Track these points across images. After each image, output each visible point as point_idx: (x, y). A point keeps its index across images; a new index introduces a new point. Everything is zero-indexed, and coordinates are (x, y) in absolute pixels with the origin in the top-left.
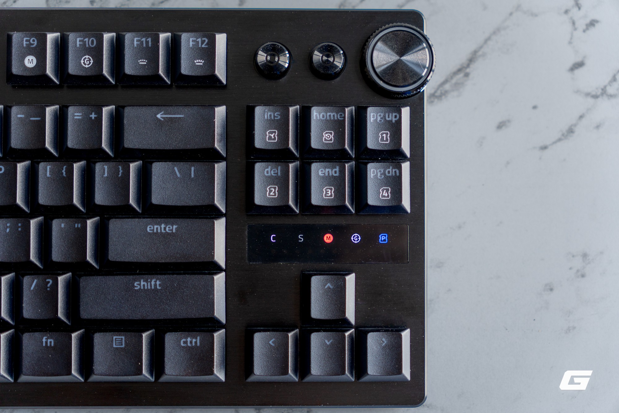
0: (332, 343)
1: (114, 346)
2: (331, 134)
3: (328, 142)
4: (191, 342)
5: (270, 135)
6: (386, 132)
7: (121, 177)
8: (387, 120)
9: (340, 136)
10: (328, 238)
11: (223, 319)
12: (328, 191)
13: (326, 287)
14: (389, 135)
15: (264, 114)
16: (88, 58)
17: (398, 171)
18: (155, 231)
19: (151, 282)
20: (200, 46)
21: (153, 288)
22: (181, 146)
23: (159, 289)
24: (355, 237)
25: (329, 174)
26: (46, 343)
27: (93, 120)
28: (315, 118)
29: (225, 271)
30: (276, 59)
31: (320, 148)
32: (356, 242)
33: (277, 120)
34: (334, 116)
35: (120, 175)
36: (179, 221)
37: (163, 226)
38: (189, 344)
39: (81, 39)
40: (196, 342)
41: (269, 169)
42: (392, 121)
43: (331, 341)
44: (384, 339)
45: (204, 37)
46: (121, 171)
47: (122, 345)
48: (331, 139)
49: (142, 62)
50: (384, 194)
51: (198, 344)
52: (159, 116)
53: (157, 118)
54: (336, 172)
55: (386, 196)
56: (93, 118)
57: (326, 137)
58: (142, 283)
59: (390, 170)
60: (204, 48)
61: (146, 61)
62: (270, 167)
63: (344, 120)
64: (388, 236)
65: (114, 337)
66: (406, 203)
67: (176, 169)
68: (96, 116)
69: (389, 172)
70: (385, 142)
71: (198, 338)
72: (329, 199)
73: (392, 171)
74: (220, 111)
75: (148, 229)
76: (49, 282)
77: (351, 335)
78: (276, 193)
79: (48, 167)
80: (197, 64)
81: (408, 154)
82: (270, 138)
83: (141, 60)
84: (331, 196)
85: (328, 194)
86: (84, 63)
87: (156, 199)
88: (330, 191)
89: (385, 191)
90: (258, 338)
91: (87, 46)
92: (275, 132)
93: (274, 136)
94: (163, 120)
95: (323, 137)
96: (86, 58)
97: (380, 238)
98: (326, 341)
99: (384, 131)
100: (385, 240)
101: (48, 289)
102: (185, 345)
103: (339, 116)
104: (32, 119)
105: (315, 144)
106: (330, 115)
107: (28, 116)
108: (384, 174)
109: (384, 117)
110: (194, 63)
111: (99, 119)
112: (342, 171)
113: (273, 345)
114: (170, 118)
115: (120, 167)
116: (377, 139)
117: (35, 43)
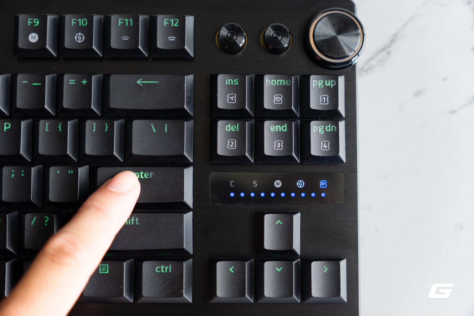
0: (281, 270)
1: (100, 272)
2: (280, 97)
3: (278, 104)
4: (164, 269)
5: (230, 97)
6: (326, 95)
7: (106, 132)
8: (326, 86)
9: (287, 99)
11: (191, 250)
12: (278, 144)
13: (277, 223)
14: (328, 98)
15: (225, 81)
16: (81, 35)
17: (335, 128)
19: (131, 219)
20: (172, 25)
21: (133, 223)
22: (157, 107)
23: (137, 225)
24: (300, 183)
25: (278, 130)
27: (84, 85)
28: (267, 84)
29: (192, 210)
30: (235, 37)
31: (271, 108)
32: (301, 187)
33: (236, 85)
34: (282, 82)
35: (106, 131)
36: (155, 168)
37: (142, 173)
38: (163, 271)
39: (75, 20)
40: (168, 269)
41: (229, 126)
42: (330, 86)
43: (281, 268)
44: (325, 267)
45: (176, 18)
46: (107, 127)
47: (106, 271)
48: (281, 101)
49: (125, 38)
50: (324, 147)
51: (170, 271)
52: (138, 82)
53: (137, 84)
54: (284, 128)
55: (326, 148)
56: (84, 84)
57: (276, 100)
59: (329, 126)
60: (176, 27)
61: (129, 37)
62: (230, 124)
63: (291, 86)
64: (327, 182)
65: (100, 265)
66: (342, 154)
67: (152, 125)
68: (86, 82)
69: (328, 129)
70: (325, 104)
71: (170, 266)
72: (279, 150)
73: (331, 128)
74: (189, 79)
76: (46, 219)
77: (297, 264)
78: (235, 146)
79: (47, 124)
80: (170, 40)
81: (344, 115)
82: (230, 100)
83: (124, 37)
84: (281, 148)
85: (278, 146)
86: (77, 39)
87: (136, 150)
88: (279, 144)
89: (325, 144)
90: (220, 266)
91: (80, 25)
92: (234, 96)
93: (233, 98)
94: (141, 85)
95: (274, 99)
96: (79, 35)
97: (320, 184)
98: (277, 268)
99: (324, 95)
100: (324, 186)
101: (46, 224)
102: (159, 272)
103: (287, 83)
104: (34, 84)
105: (267, 105)
106: (279, 82)
107: (31, 82)
108: (324, 130)
109: (324, 84)
110: (168, 38)
111: (89, 84)
112: (290, 128)
113: (233, 272)
114: (147, 83)
115: (106, 124)
116: (318, 102)
117: (38, 23)
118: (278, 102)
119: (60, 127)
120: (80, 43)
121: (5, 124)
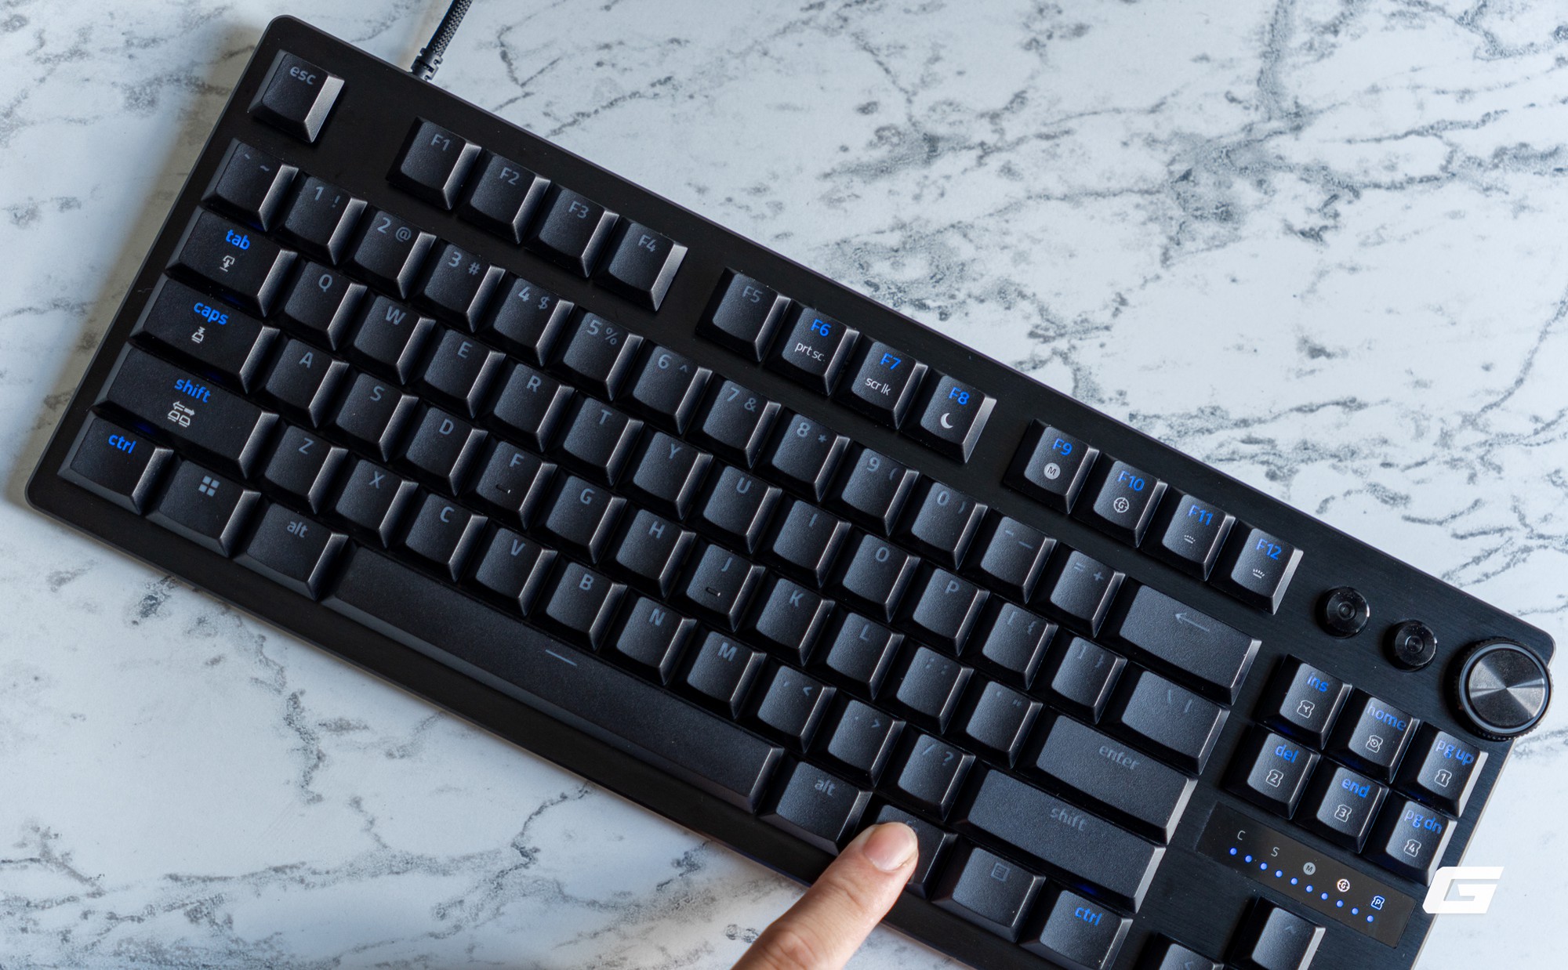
1: (992, 875)
2: (1380, 741)
3: (1371, 750)
4: (1089, 916)
5: (1304, 706)
6: (1449, 772)
7: (1097, 668)
8: (1456, 758)
9: (1389, 749)
10: (1309, 869)
11: (1139, 906)
12: (1344, 811)
13: (1287, 929)
14: (1450, 778)
15: (1308, 678)
16: (1125, 502)
17: (1440, 828)
19: (1073, 817)
20: (1268, 554)
21: (1073, 826)
22: (1189, 668)
23: (1080, 831)
24: (1343, 884)
25: (1354, 790)
27: (1095, 581)
28: (1368, 712)
29: (1167, 847)
30: (1353, 614)
31: (1357, 752)
32: (1341, 891)
33: (1322, 692)
34: (1393, 720)
35: (1097, 666)
36: (1144, 758)
38: (1085, 918)
39: (1127, 474)
40: (1094, 920)
41: (1284, 749)
42: (1461, 761)
45: (1278, 546)
46: (1101, 663)
47: (1002, 878)
48: (1377, 747)
49: (1189, 539)
50: (1410, 849)
51: (1097, 923)
52: (1178, 616)
53: (1175, 618)
54: (1363, 792)
55: (1412, 852)
56: (1097, 579)
57: (1371, 743)
58: (1062, 813)
59: (1433, 822)
60: (1273, 559)
61: (1195, 541)
62: (1285, 746)
63: (1404, 733)
64: (1385, 902)
65: (997, 864)
67: (1170, 692)
68: (1101, 579)
69: (1429, 823)
70: (1441, 785)
71: (1100, 915)
72: (1340, 821)
73: (1434, 824)
74: (1256, 645)
75: (1101, 750)
76: (948, 756)
78: (1278, 783)
79: (1014, 613)
80: (1254, 575)
81: (1461, 813)
82: (1302, 710)
83: (1188, 537)
84: (1344, 818)
85: (1342, 814)
86: (1117, 505)
87: (1128, 718)
89: (1414, 845)
90: (1174, 952)
91: (1130, 486)
92: (1311, 706)
93: (1309, 710)
94: (1181, 623)
95: (1369, 741)
96: (1122, 501)
97: (1373, 900)
99: (1446, 770)
100: (1378, 906)
101: (944, 765)
102: (1080, 916)
103: (1399, 725)
104: (1020, 543)
105: (1354, 744)
106: (1389, 718)
107: (1018, 537)
108: (1423, 823)
109: (1454, 753)
110: (1252, 572)
111: (1104, 584)
112: (1372, 795)
114: (1190, 624)
115: (1102, 657)
116: (1433, 777)
117: (1069, 451)
118: (1372, 748)
119: (1030, 627)
120: (1119, 514)
121: (952, 582)
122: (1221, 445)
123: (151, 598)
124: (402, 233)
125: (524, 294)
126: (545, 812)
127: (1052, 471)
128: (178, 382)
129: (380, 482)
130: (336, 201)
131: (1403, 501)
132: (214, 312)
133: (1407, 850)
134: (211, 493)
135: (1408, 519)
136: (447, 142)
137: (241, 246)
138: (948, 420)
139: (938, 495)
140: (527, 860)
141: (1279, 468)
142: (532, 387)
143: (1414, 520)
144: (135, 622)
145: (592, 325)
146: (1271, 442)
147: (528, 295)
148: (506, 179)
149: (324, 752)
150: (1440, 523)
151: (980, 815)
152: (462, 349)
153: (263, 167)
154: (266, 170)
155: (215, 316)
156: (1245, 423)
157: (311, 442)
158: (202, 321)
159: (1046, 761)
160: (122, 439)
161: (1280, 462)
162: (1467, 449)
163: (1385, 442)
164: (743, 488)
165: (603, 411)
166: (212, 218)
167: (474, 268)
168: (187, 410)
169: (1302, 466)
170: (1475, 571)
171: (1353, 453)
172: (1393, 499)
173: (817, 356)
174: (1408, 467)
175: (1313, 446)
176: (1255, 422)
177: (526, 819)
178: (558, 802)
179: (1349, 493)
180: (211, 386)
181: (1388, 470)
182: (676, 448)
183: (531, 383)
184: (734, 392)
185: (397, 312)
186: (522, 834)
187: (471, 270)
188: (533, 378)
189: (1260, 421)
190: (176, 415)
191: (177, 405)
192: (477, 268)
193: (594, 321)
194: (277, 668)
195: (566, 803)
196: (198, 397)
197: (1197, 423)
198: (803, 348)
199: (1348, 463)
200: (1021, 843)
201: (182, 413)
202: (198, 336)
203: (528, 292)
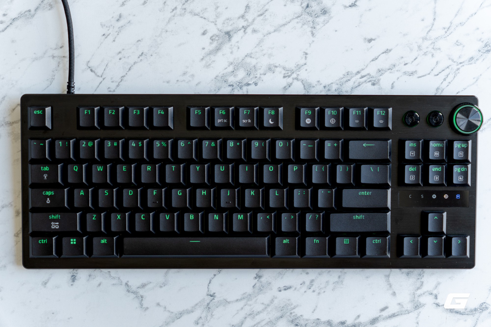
0: (437, 242)
1: (345, 243)
2: (438, 153)
4: (377, 241)
9: (442, 154)
10: (434, 196)
11: (390, 231)
13: (435, 218)
14: (463, 153)
15: (409, 144)
16: (333, 120)
17: (466, 169)
18: (362, 194)
19: (360, 216)
20: (382, 114)
21: (361, 218)
22: (374, 158)
23: (364, 219)
24: (446, 196)
25: (437, 170)
26: (316, 241)
27: (335, 146)
28: (431, 146)
29: (391, 211)
31: (433, 159)
32: (446, 198)
33: (415, 147)
35: (347, 171)
36: (372, 190)
37: (365, 192)
38: (376, 242)
39: (330, 111)
40: (379, 242)
41: (411, 168)
42: (464, 147)
43: (437, 241)
44: (459, 241)
45: (384, 111)
46: (348, 169)
47: (348, 242)
49: (357, 121)
50: (460, 179)
51: (380, 242)
52: (364, 145)
53: (363, 146)
54: (440, 169)
57: (436, 154)
58: (357, 217)
60: (383, 115)
61: (359, 121)
62: (411, 167)
63: (443, 147)
64: (460, 195)
65: (345, 239)
66: (469, 182)
67: (371, 167)
68: (337, 145)
70: (461, 156)
71: (380, 240)
72: (437, 181)
73: (464, 169)
75: (359, 193)
76: (317, 216)
77: (444, 238)
78: (414, 178)
79: (316, 167)
80: (380, 122)
81: (471, 161)
82: (412, 155)
84: (438, 179)
85: (436, 179)
86: (332, 122)
87: (363, 181)
88: (437, 177)
89: (461, 177)
90: (406, 240)
91: (333, 114)
92: (414, 152)
93: (413, 154)
94: (365, 146)
96: (332, 120)
97: (456, 196)
98: (434, 241)
99: (461, 151)
100: (459, 197)
101: (317, 219)
102: (374, 243)
103: (441, 145)
104: (309, 146)
105: (431, 157)
106: (438, 145)
107: (307, 145)
108: (460, 170)
109: (461, 146)
110: (379, 122)
111: (338, 146)
112: (442, 169)
113: (412, 243)
114: (369, 146)
115: (347, 167)
116: (458, 155)
117: (310, 113)
118: (437, 156)
119: (323, 169)
120: (333, 124)
121: (295, 167)
122: (354, 83)
123: (73, 276)
124: (90, 144)
125: (133, 144)
126: (212, 282)
127: (308, 121)
128: (50, 217)
129: (120, 217)
130: (67, 144)
131: (415, 73)
132: (49, 192)
133: (460, 180)
134: (75, 243)
135: (419, 77)
136: (89, 111)
137: (47, 170)
138: (272, 121)
139: (279, 144)
140: (213, 297)
141: (375, 81)
142: (149, 169)
143: (421, 77)
144: (72, 285)
145: (157, 144)
146: (368, 74)
147: (134, 144)
148: (111, 113)
149: (142, 295)
150: (429, 74)
151: (333, 228)
152: (124, 168)
153: (41, 144)
154: (42, 144)
155: (50, 193)
156: (358, 72)
157: (95, 216)
158: (47, 196)
159: (345, 204)
160: (42, 240)
161: (374, 79)
162: (427, 48)
163: (402, 57)
164: (222, 169)
165: (172, 166)
166: (35, 166)
167: (115, 144)
168: (56, 223)
169: (381, 77)
170: (446, 83)
171: (394, 66)
172: (412, 74)
173: (225, 121)
174: (413, 62)
175: (382, 69)
176: (361, 71)
177: (207, 286)
178: (214, 277)
179: (398, 78)
180: (59, 213)
181: (407, 65)
182: (198, 167)
183: (148, 169)
184: (207, 143)
185: (100, 167)
186: (208, 291)
187: (115, 145)
188: (148, 167)
189: (363, 70)
190: (54, 226)
191: (52, 223)
192: (116, 143)
193: (157, 142)
194: (117, 278)
195: (216, 276)
196: (57, 218)
197: (345, 79)
198: (220, 121)
199: (394, 69)
200: (348, 230)
201: (55, 225)
202: (48, 201)
203: (134, 143)
